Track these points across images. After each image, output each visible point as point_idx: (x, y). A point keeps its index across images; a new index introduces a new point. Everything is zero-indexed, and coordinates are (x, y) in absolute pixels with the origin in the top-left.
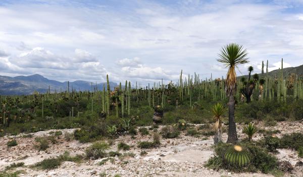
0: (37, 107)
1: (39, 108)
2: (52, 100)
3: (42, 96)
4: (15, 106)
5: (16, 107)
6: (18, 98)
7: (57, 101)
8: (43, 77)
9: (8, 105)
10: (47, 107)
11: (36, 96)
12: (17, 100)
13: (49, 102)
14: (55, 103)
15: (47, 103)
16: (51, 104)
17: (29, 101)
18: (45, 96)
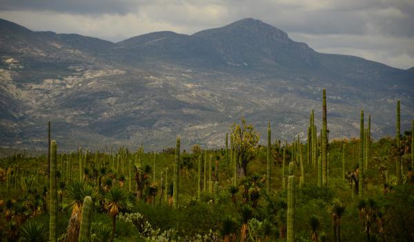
0: (255, 224)
1: (268, 231)
2: (339, 183)
3: (282, 155)
4: (129, 218)
5: (138, 224)
6: (148, 169)
7: (375, 190)
8: (283, 35)
9: (98, 210)
10: (315, 224)
11: (244, 156)
12: (141, 181)
13: (327, 195)
14: (362, 205)
15: (314, 203)
16: (339, 211)
17: (211, 187)
18: (299, 156)
